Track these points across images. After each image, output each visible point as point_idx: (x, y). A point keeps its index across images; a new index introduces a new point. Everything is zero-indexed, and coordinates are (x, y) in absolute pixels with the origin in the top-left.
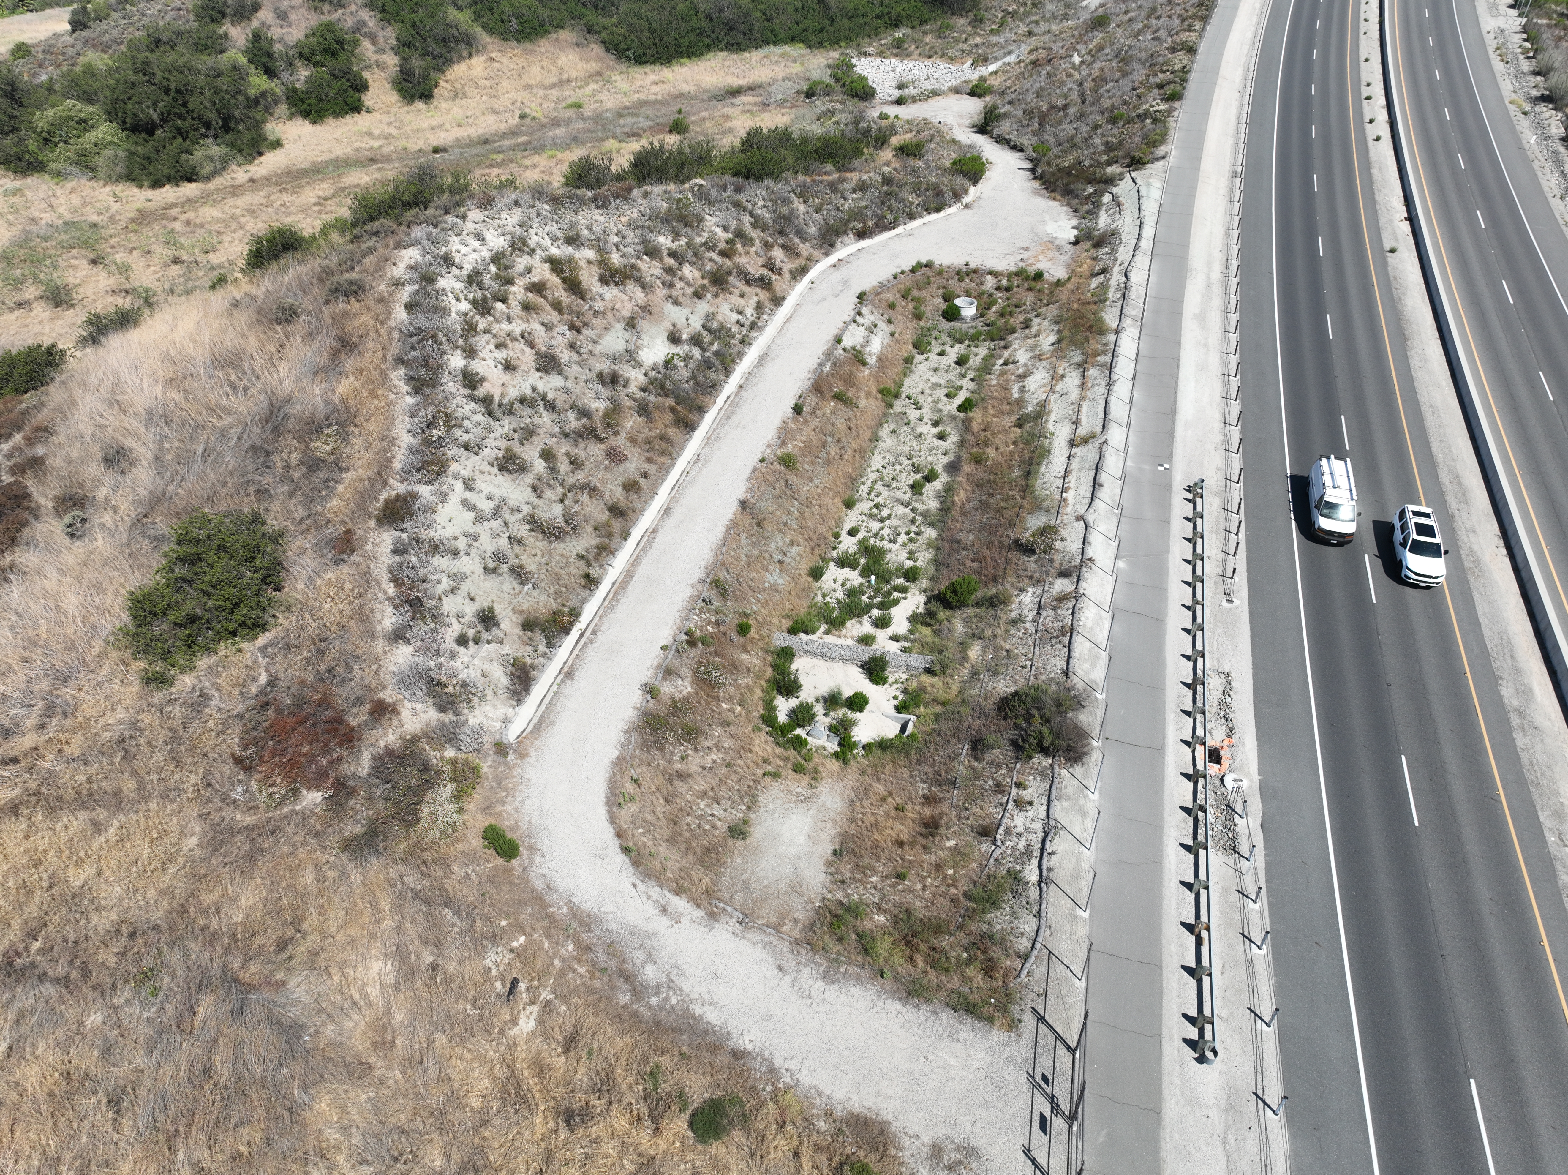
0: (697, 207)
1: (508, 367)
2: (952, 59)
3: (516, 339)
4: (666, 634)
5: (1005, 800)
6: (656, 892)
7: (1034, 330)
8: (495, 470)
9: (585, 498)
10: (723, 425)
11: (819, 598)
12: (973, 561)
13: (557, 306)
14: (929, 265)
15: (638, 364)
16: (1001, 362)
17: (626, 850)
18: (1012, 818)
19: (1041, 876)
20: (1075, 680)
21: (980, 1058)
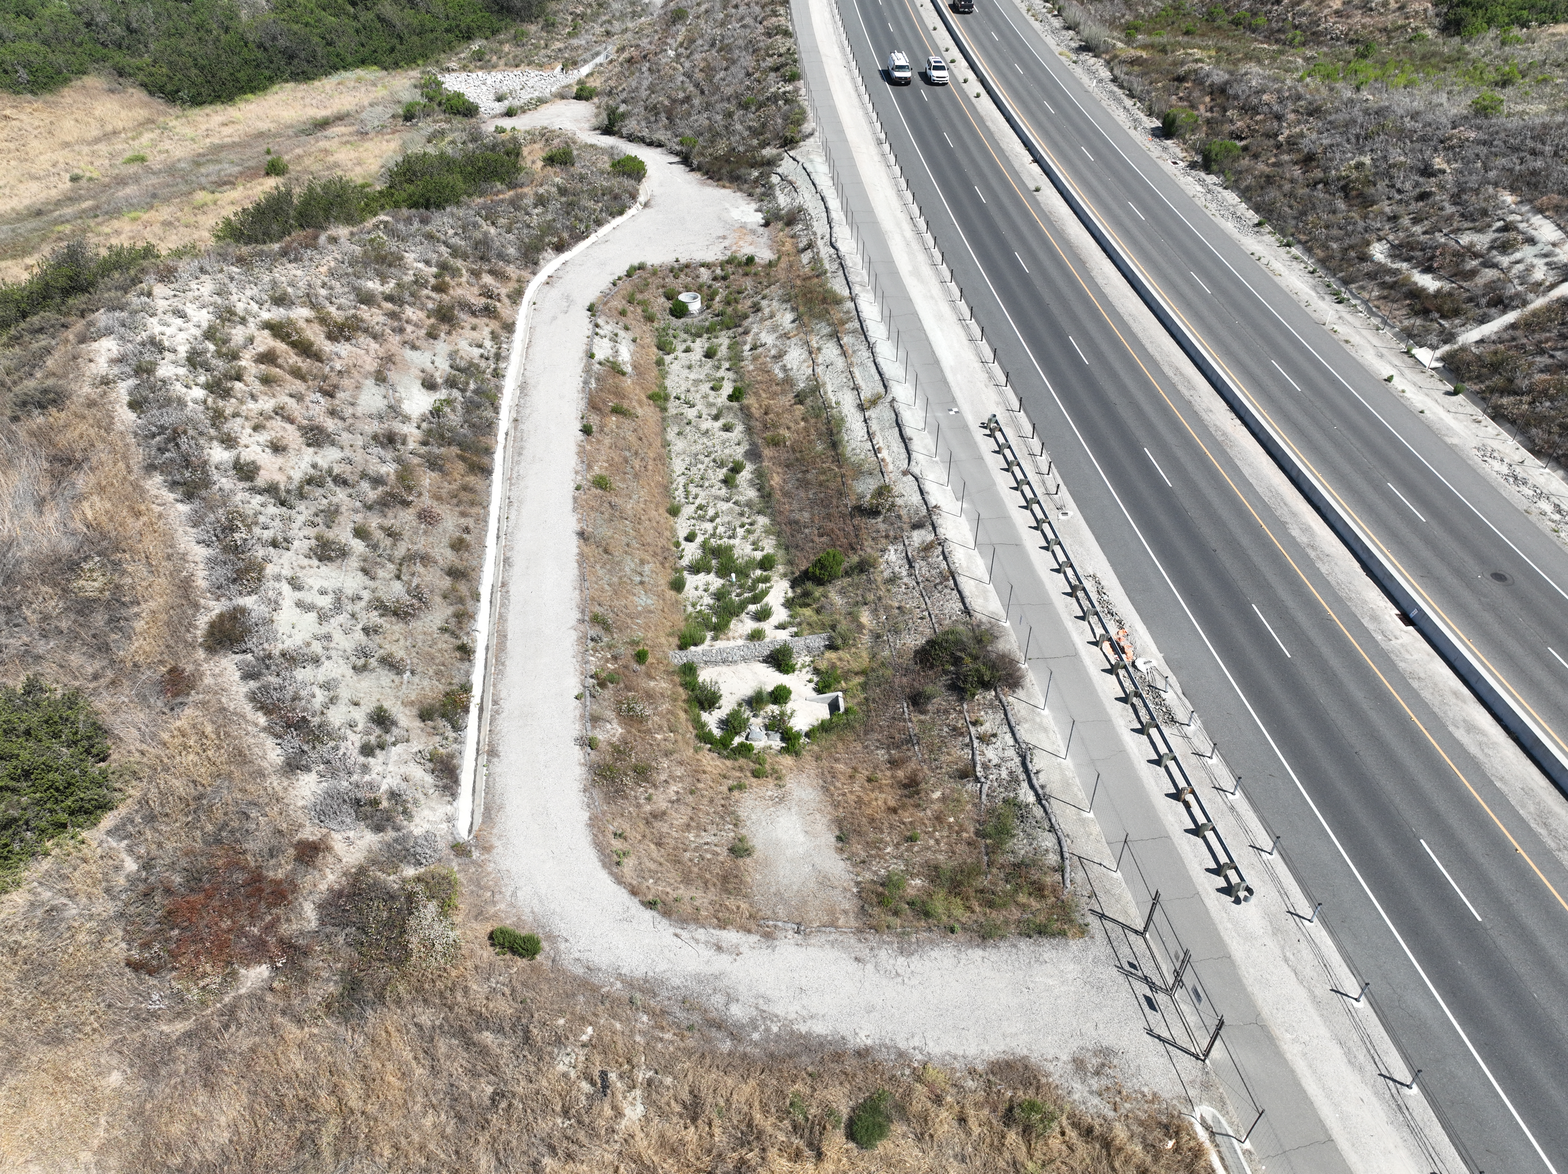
0: (392, 245)
1: (277, 448)
2: (541, 66)
3: (271, 418)
4: (573, 684)
5: (967, 740)
6: (701, 934)
7: (767, 311)
8: (315, 562)
9: (419, 568)
10: (518, 463)
11: (690, 609)
12: (821, 535)
13: (297, 373)
14: (641, 267)
15: (406, 419)
16: (747, 347)
17: (651, 905)
18: (983, 754)
19: (1037, 794)
20: (979, 616)
21: (1071, 969)
